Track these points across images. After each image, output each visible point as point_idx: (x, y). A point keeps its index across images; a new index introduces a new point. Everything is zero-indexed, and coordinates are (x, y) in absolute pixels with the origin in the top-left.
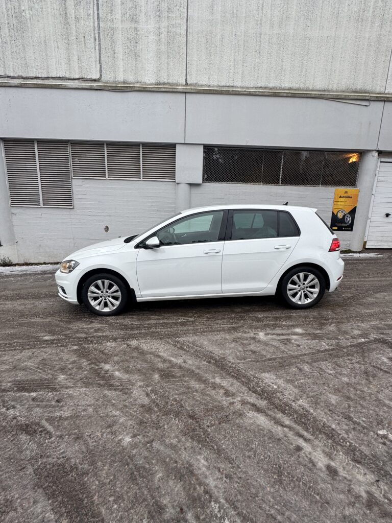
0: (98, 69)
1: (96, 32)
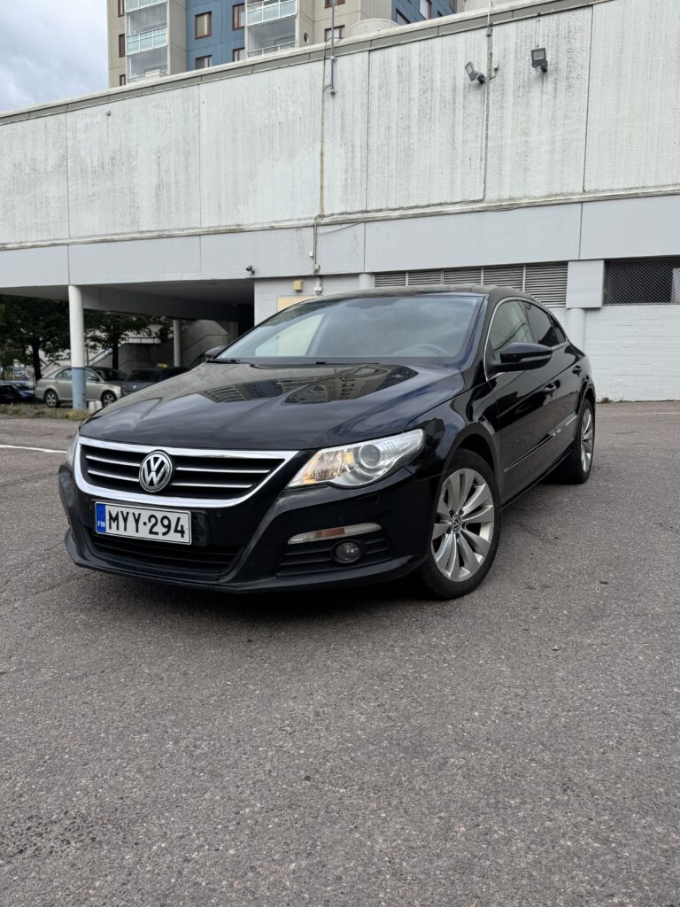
0: (482, 189)
1: (484, 152)
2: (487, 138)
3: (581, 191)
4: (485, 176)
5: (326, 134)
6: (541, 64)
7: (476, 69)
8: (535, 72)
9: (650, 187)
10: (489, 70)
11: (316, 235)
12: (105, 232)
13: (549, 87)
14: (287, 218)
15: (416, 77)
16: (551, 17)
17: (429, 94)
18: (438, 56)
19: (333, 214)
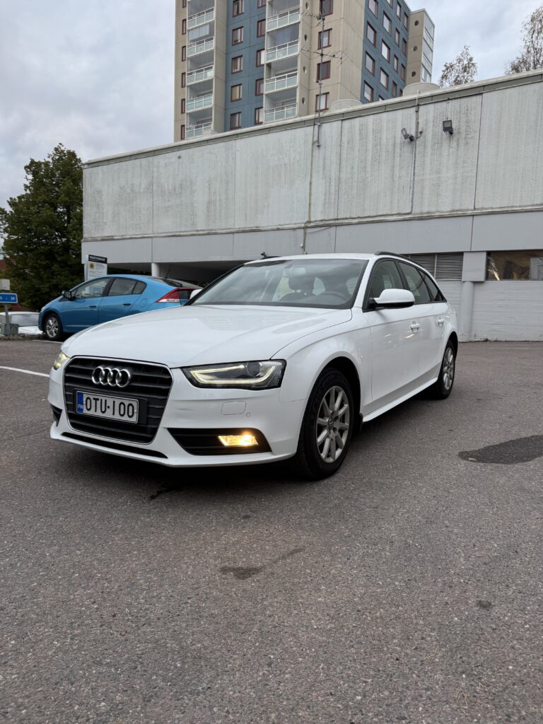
0: (411, 206)
1: (412, 183)
2: (414, 174)
3: (473, 208)
4: (412, 198)
5: (314, 171)
6: (448, 129)
7: (408, 132)
8: (445, 135)
9: (516, 207)
10: (417, 133)
11: (305, 234)
12: (175, 230)
13: (454, 144)
14: (287, 223)
15: (371, 137)
16: (456, 101)
17: (378, 147)
18: (385, 124)
19: (316, 221)
